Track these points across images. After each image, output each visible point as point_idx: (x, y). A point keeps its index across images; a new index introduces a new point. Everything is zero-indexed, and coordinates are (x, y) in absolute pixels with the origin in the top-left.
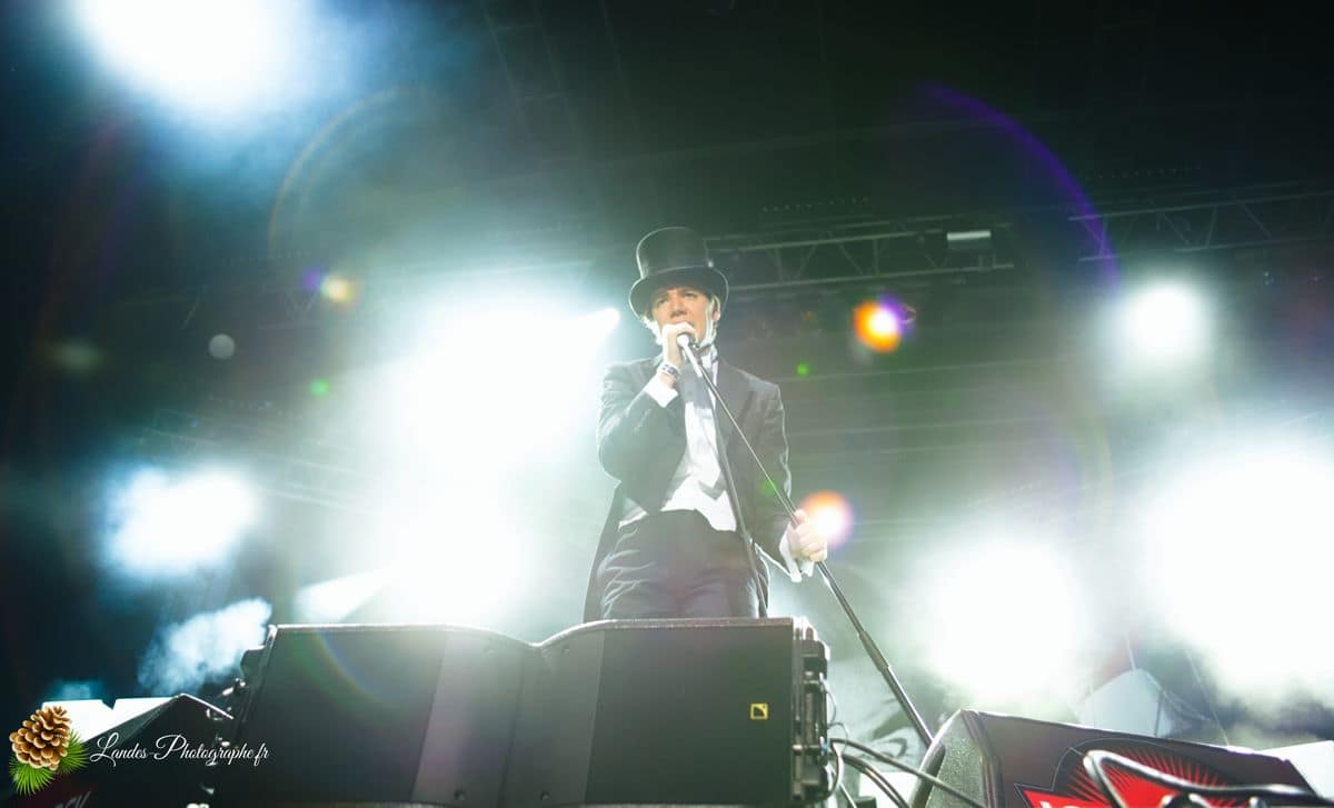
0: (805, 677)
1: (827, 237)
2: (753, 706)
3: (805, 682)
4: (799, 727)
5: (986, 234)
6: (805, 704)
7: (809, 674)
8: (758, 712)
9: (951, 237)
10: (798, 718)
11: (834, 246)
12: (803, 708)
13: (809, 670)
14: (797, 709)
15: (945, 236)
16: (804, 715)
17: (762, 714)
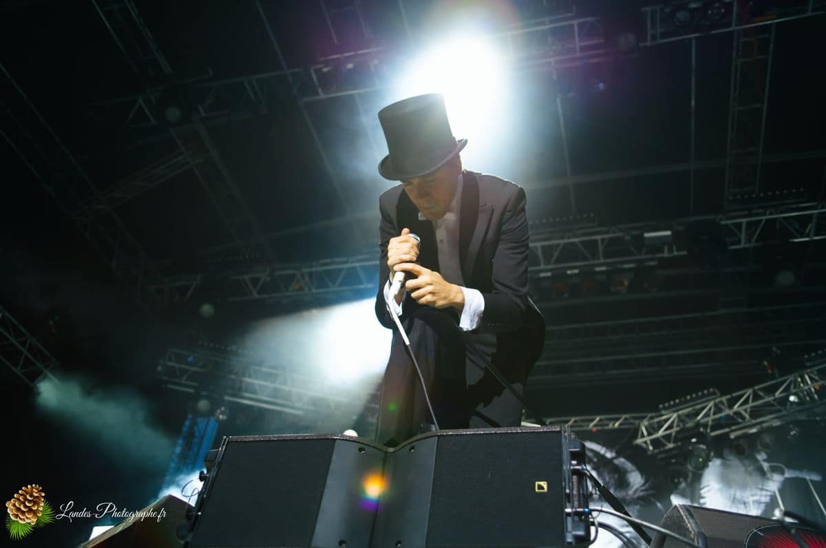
0: (571, 464)
1: (569, 238)
2: (537, 483)
3: (572, 468)
4: (569, 497)
5: (668, 233)
6: (572, 483)
7: (574, 462)
8: (541, 487)
9: (647, 235)
10: (568, 491)
11: (573, 244)
12: (571, 484)
13: (574, 460)
14: (567, 484)
15: (643, 234)
16: (572, 490)
17: (543, 489)
